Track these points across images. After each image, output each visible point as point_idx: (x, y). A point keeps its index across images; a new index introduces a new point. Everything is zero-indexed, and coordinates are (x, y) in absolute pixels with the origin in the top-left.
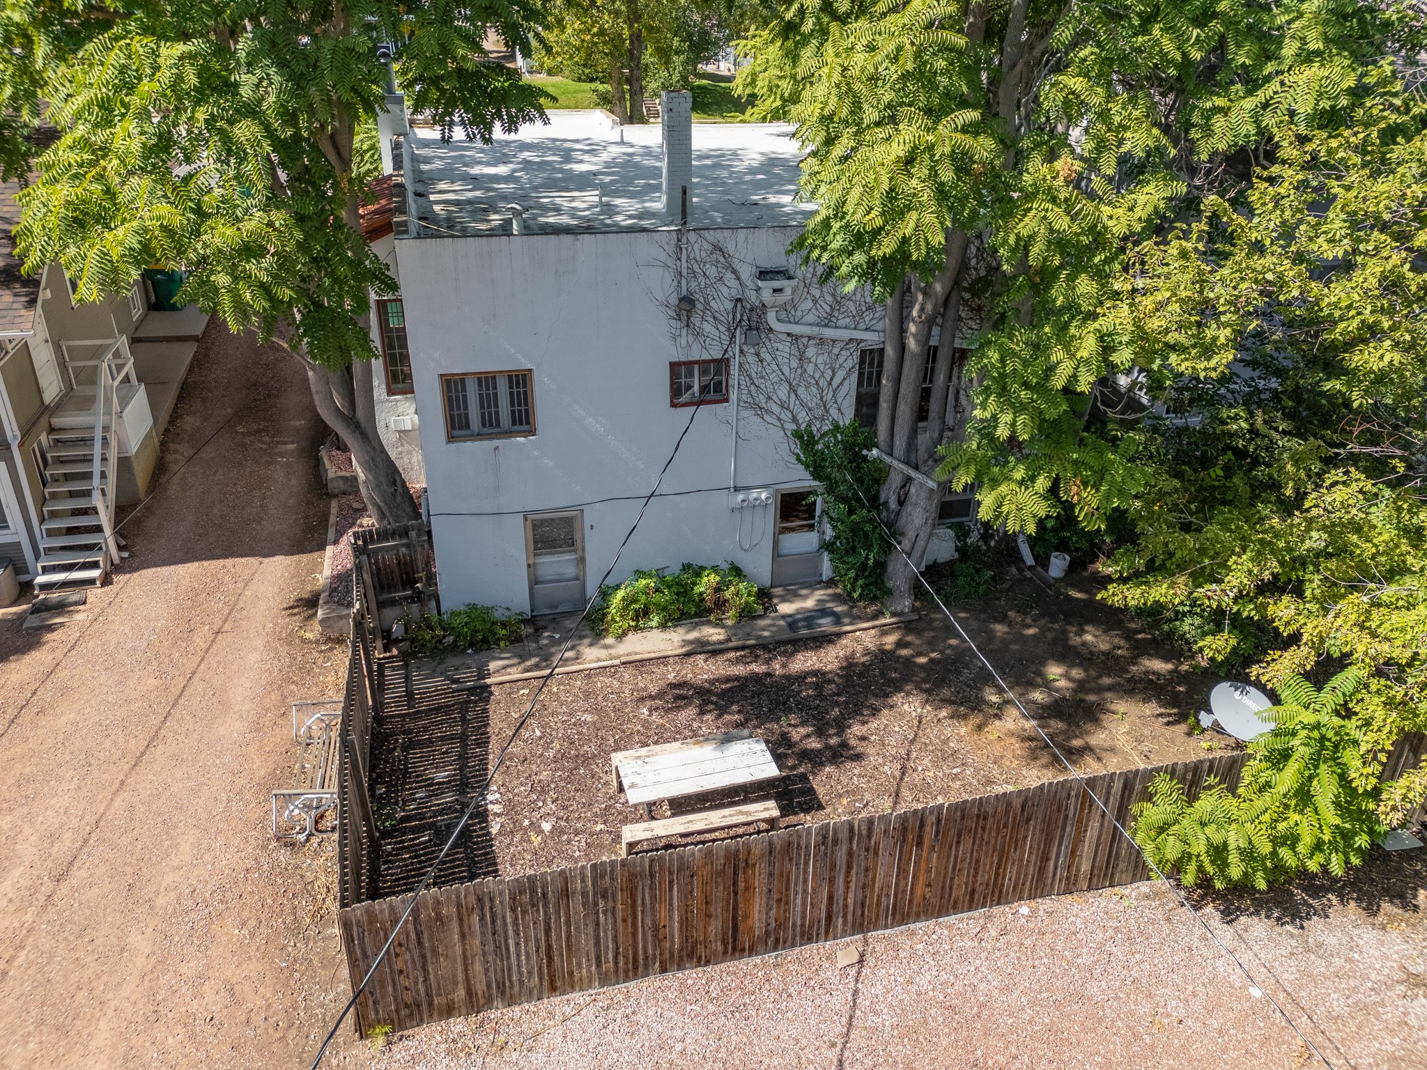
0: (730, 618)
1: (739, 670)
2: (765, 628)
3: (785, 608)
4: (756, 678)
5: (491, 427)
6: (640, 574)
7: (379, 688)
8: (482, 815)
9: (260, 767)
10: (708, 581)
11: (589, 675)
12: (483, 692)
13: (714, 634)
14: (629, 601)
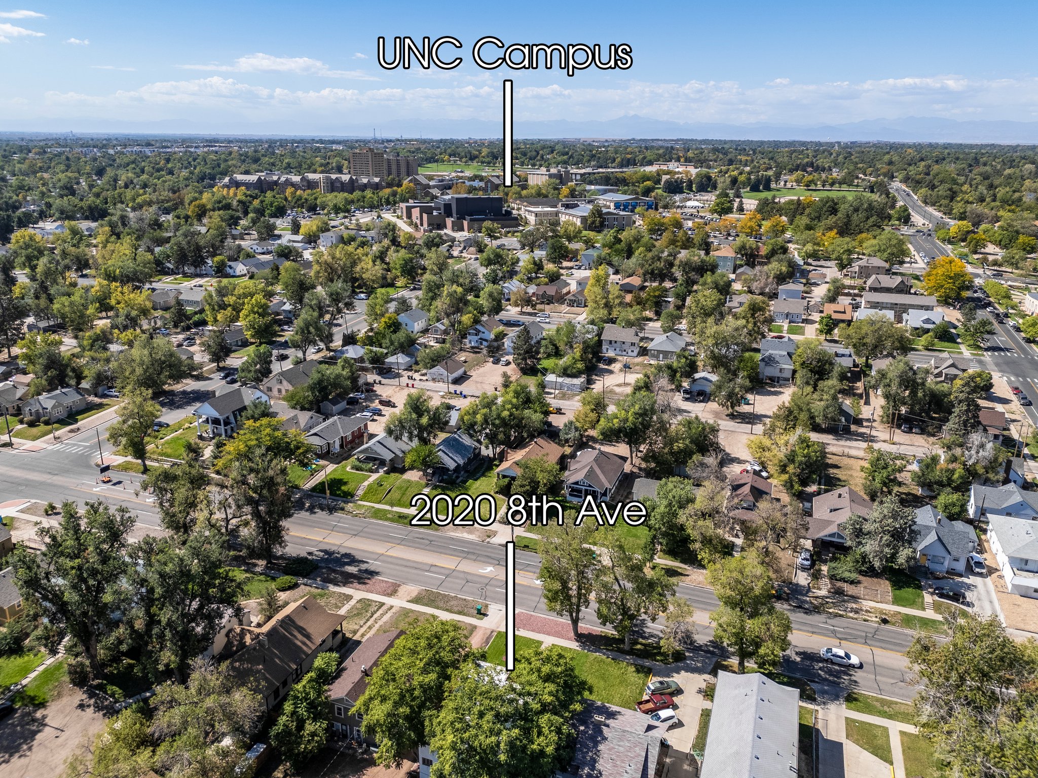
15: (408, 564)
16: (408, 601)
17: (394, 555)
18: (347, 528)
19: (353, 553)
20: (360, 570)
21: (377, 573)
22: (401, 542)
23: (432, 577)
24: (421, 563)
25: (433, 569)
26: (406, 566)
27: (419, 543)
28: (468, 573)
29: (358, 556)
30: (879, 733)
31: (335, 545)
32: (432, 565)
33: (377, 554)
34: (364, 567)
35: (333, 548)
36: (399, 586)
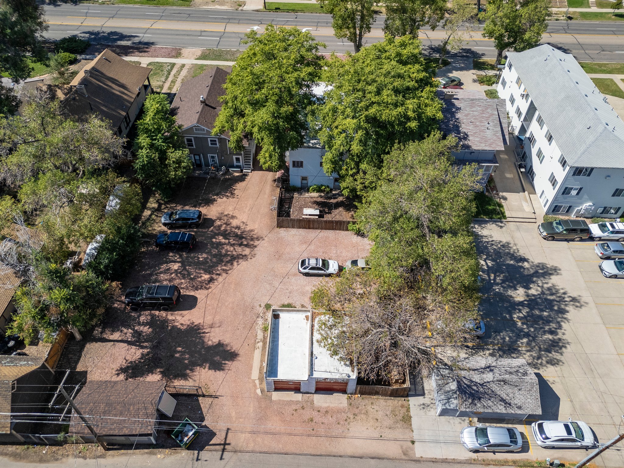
0: (325, 193)
1: (323, 200)
2: (329, 195)
3: (334, 192)
4: (325, 202)
5: (298, 166)
6: (315, 185)
7: (282, 195)
8: (290, 211)
9: (269, 201)
10: (323, 187)
11: (305, 198)
12: (293, 197)
13: (323, 194)
14: (313, 188)
15: (178, 33)
16: (196, 59)
17: (161, 28)
18: (100, 13)
19: (118, 30)
20: (134, 43)
21: (153, 44)
22: (161, 18)
23: (207, 40)
24: (190, 31)
25: (203, 34)
26: (177, 35)
27: (178, 17)
28: (238, 33)
29: (126, 32)
30: (609, 83)
31: (96, 27)
32: (201, 31)
33: (144, 29)
34: (136, 40)
35: (96, 30)
36: (180, 49)
